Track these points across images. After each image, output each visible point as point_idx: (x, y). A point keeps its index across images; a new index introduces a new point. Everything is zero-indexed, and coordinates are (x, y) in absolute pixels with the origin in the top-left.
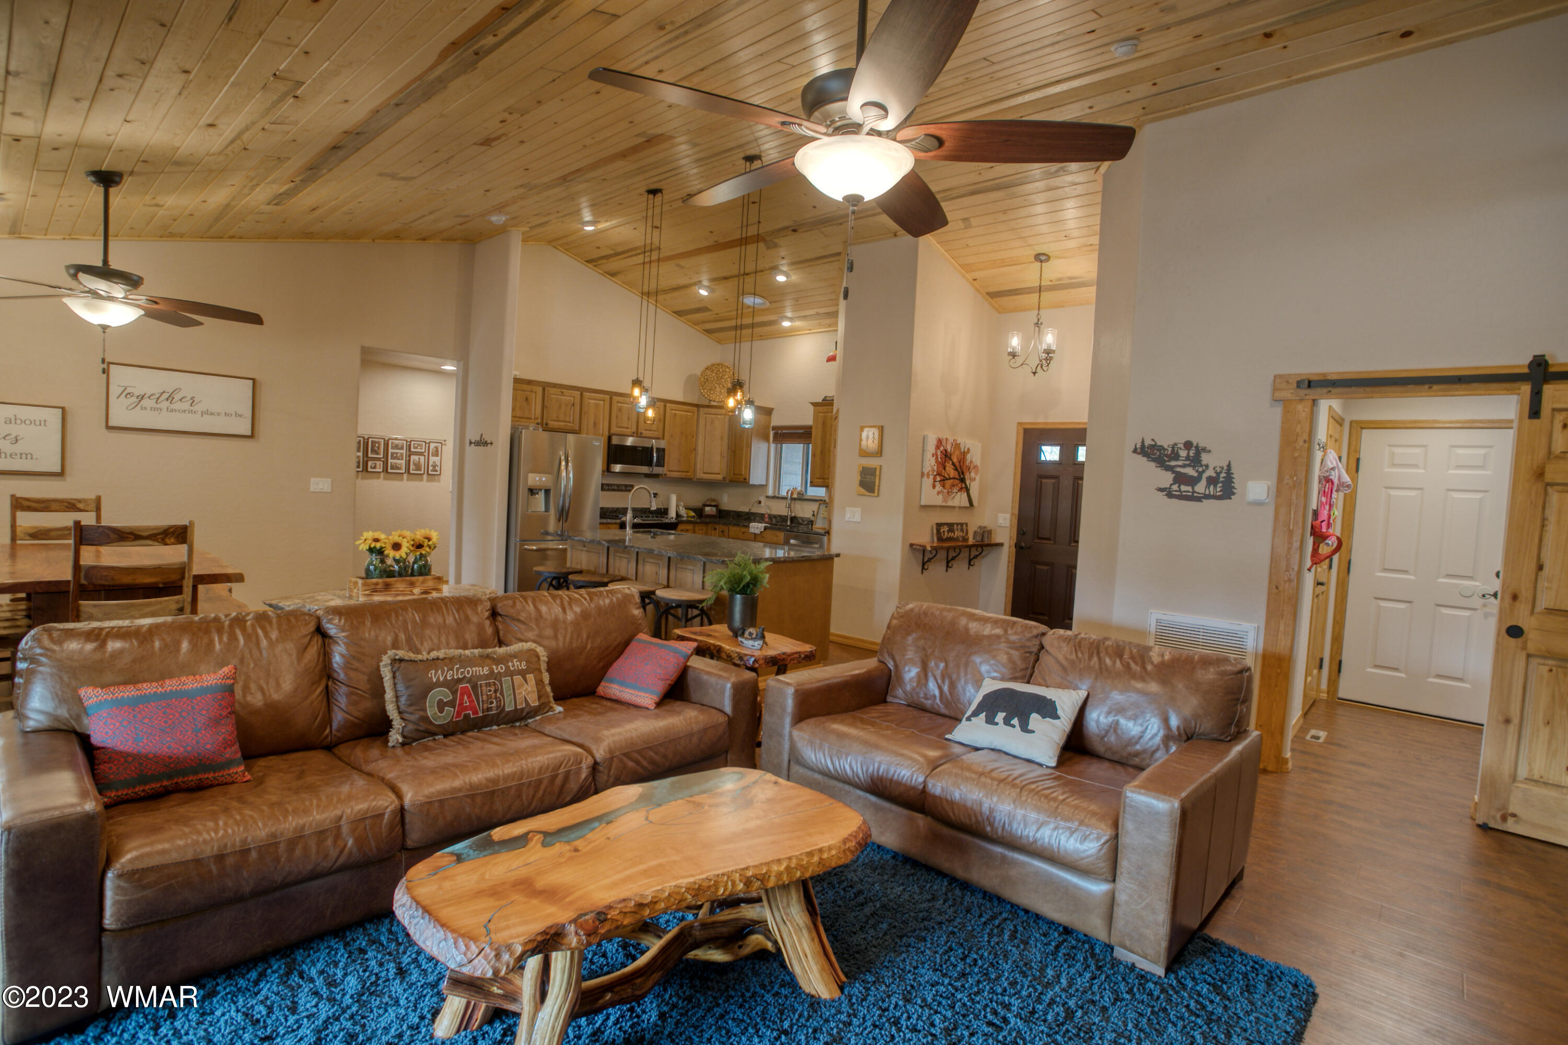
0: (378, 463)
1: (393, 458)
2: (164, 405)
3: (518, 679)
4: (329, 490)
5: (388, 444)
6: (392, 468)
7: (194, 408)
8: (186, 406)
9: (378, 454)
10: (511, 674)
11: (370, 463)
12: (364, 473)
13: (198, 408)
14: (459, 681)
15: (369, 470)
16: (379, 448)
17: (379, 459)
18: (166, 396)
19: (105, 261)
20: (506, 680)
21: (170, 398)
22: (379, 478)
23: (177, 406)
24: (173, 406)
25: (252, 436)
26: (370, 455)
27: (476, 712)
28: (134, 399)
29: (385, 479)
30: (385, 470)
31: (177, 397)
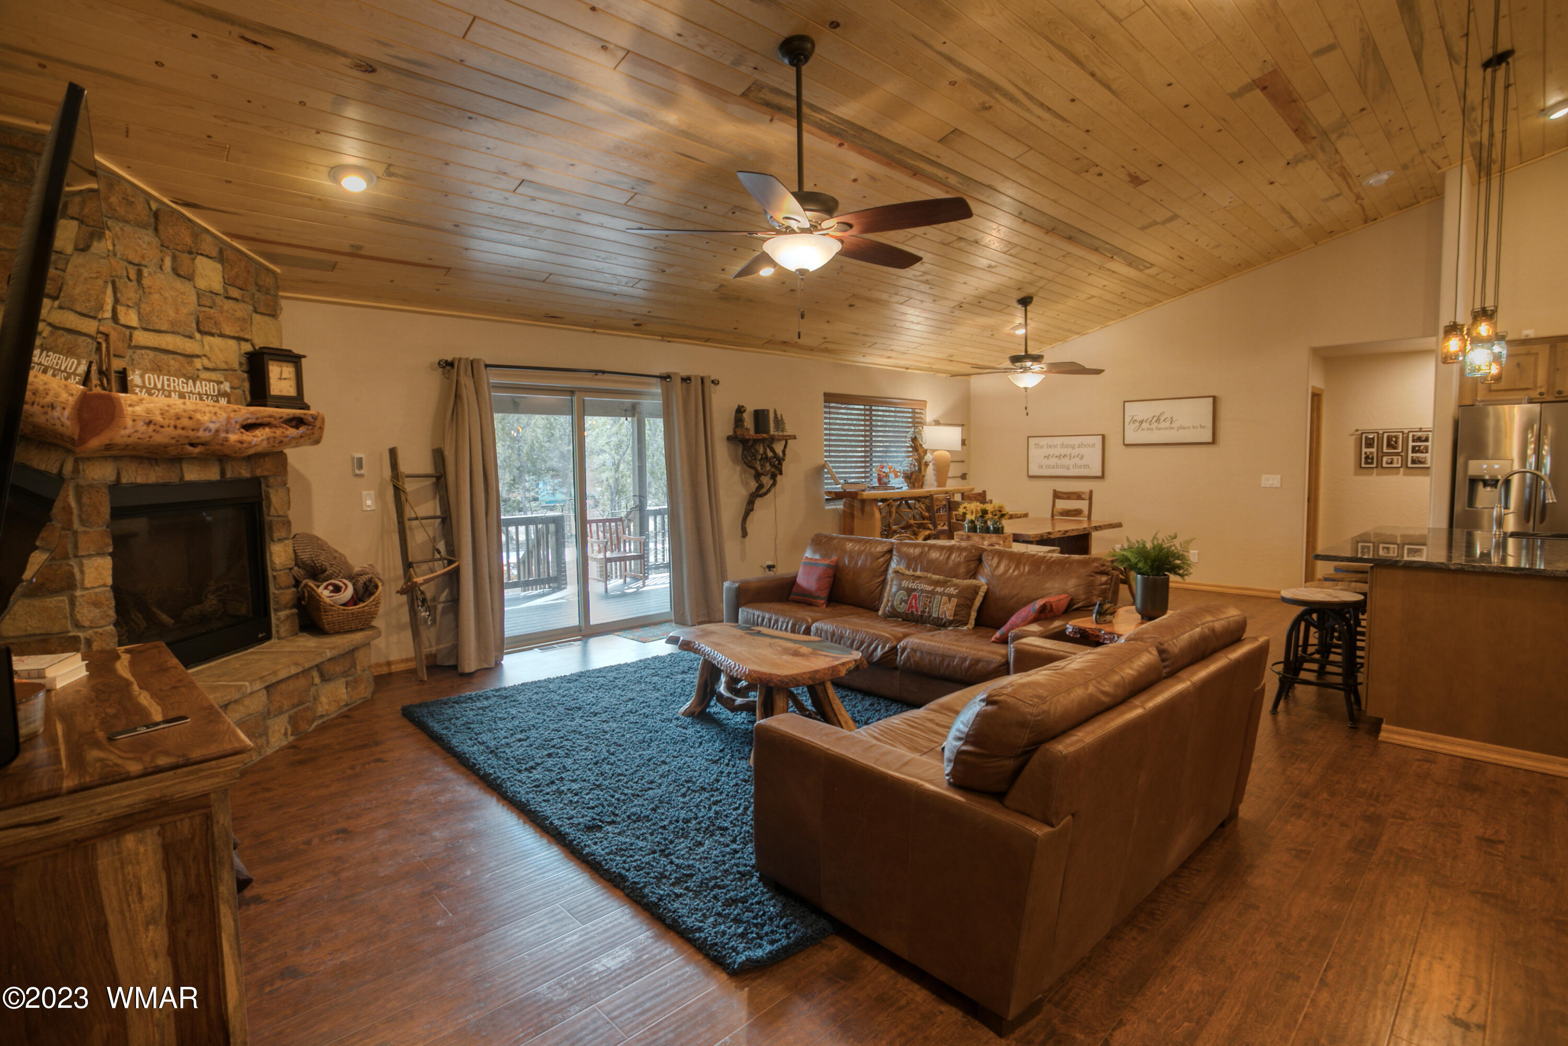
0: (1395, 458)
1: (1414, 451)
2: (1154, 425)
3: (945, 598)
4: (1279, 486)
5: (1408, 437)
6: (1413, 462)
7: (1173, 425)
8: (1167, 424)
9: (1395, 448)
10: (942, 594)
11: (1385, 459)
12: (1379, 469)
13: (1175, 425)
14: (915, 590)
15: (1384, 465)
16: (1396, 442)
17: (1398, 454)
18: (1155, 419)
19: (1026, 351)
20: (938, 597)
21: (1158, 420)
22: (1398, 474)
23: (1162, 425)
24: (1160, 426)
25: (1214, 442)
26: (1385, 450)
27: (917, 611)
28: (1137, 424)
29: (1405, 474)
30: (1404, 464)
31: (1162, 419)
